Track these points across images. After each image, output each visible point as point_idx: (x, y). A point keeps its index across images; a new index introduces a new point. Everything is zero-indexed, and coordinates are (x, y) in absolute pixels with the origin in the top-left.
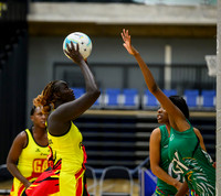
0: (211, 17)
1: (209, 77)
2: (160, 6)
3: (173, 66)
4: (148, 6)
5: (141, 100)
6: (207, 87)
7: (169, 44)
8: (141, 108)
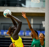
0: (44, 11)
1: (43, 27)
2: (30, 8)
3: (34, 24)
4: (27, 8)
5: (25, 34)
6: (43, 30)
7: (32, 18)
8: (24, 36)
